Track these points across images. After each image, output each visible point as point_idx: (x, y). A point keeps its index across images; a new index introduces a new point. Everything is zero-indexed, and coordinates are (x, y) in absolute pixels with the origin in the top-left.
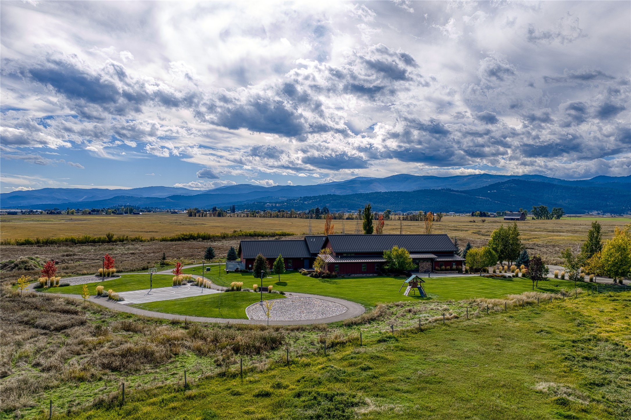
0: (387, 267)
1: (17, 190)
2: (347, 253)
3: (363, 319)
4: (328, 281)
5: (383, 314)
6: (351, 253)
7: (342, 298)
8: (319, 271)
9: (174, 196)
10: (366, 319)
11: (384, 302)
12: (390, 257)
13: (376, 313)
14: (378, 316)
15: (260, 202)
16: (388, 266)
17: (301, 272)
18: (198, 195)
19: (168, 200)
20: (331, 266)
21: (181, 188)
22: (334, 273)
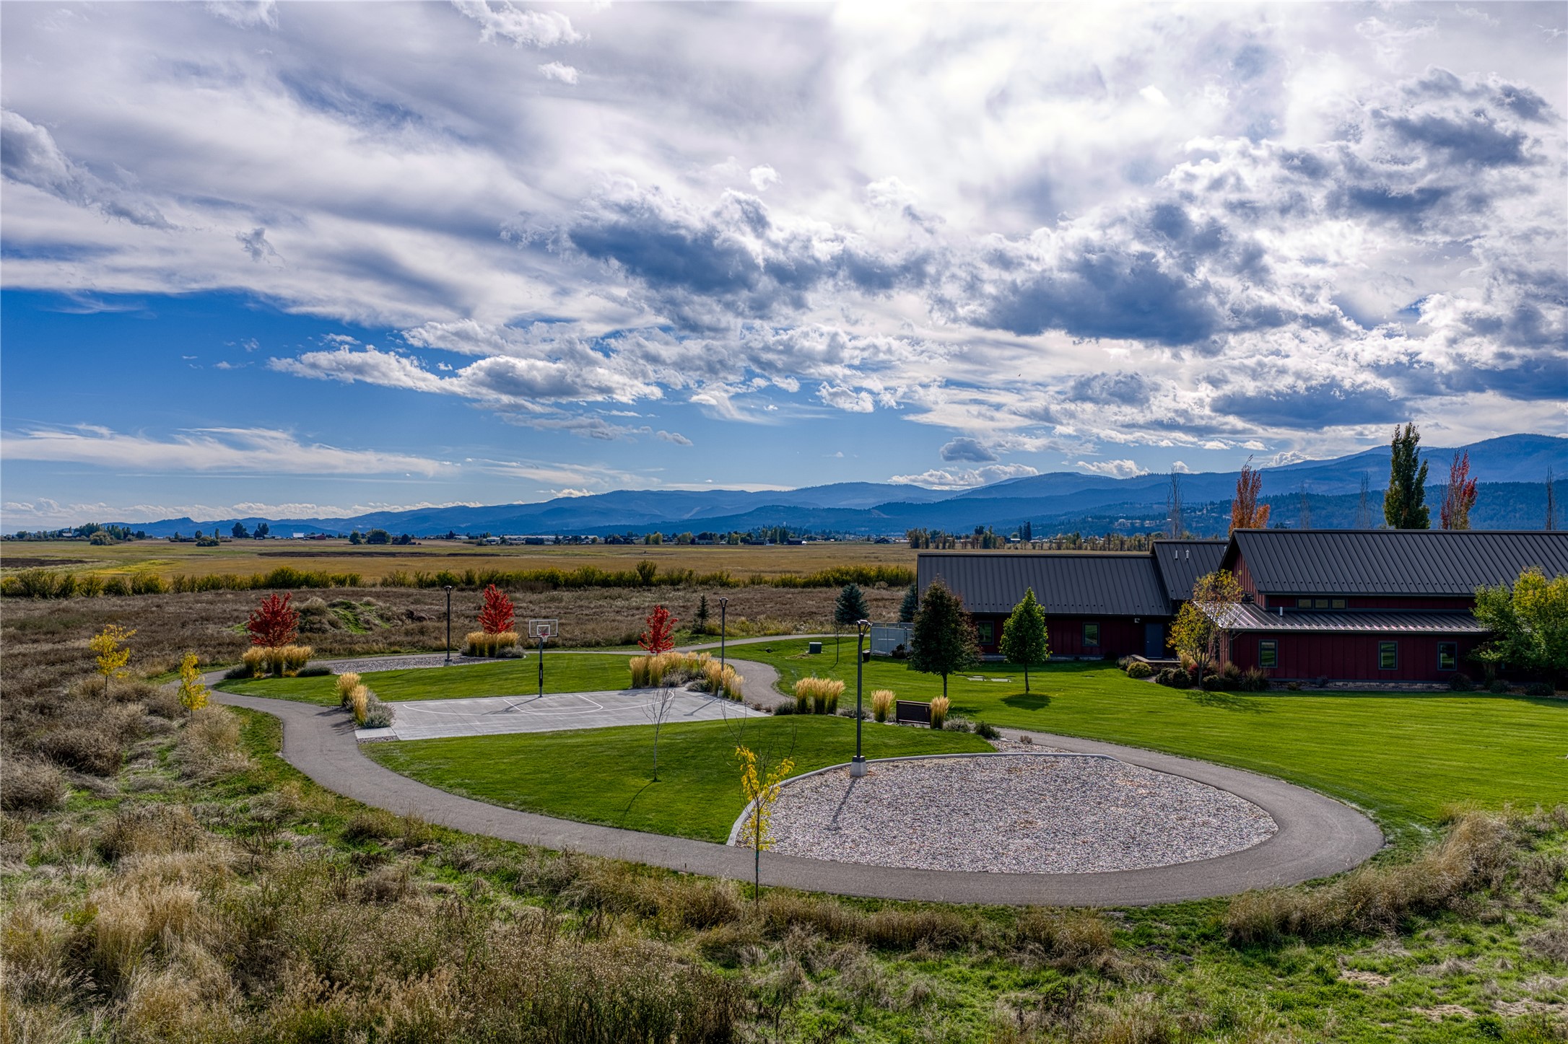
0: (1494, 656)
1: (560, 495)
2: (1314, 597)
3: (1363, 898)
4: (1224, 701)
5: (1499, 873)
6: (1330, 598)
7: (1263, 771)
8: (1192, 661)
9: (889, 504)
10: (1381, 901)
11: (1492, 804)
12: (1504, 615)
13: (1451, 868)
14: (1465, 889)
15: (1099, 518)
16: (1495, 649)
17: (1124, 668)
18: (947, 501)
19: (876, 514)
20: (1242, 642)
21: (906, 486)
22: (1253, 673)
